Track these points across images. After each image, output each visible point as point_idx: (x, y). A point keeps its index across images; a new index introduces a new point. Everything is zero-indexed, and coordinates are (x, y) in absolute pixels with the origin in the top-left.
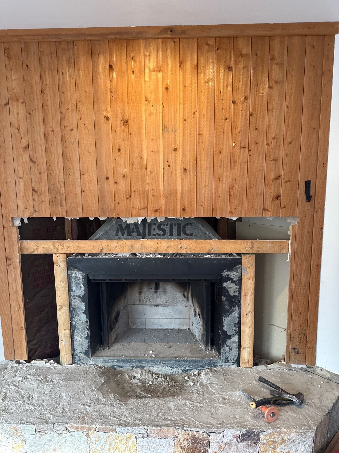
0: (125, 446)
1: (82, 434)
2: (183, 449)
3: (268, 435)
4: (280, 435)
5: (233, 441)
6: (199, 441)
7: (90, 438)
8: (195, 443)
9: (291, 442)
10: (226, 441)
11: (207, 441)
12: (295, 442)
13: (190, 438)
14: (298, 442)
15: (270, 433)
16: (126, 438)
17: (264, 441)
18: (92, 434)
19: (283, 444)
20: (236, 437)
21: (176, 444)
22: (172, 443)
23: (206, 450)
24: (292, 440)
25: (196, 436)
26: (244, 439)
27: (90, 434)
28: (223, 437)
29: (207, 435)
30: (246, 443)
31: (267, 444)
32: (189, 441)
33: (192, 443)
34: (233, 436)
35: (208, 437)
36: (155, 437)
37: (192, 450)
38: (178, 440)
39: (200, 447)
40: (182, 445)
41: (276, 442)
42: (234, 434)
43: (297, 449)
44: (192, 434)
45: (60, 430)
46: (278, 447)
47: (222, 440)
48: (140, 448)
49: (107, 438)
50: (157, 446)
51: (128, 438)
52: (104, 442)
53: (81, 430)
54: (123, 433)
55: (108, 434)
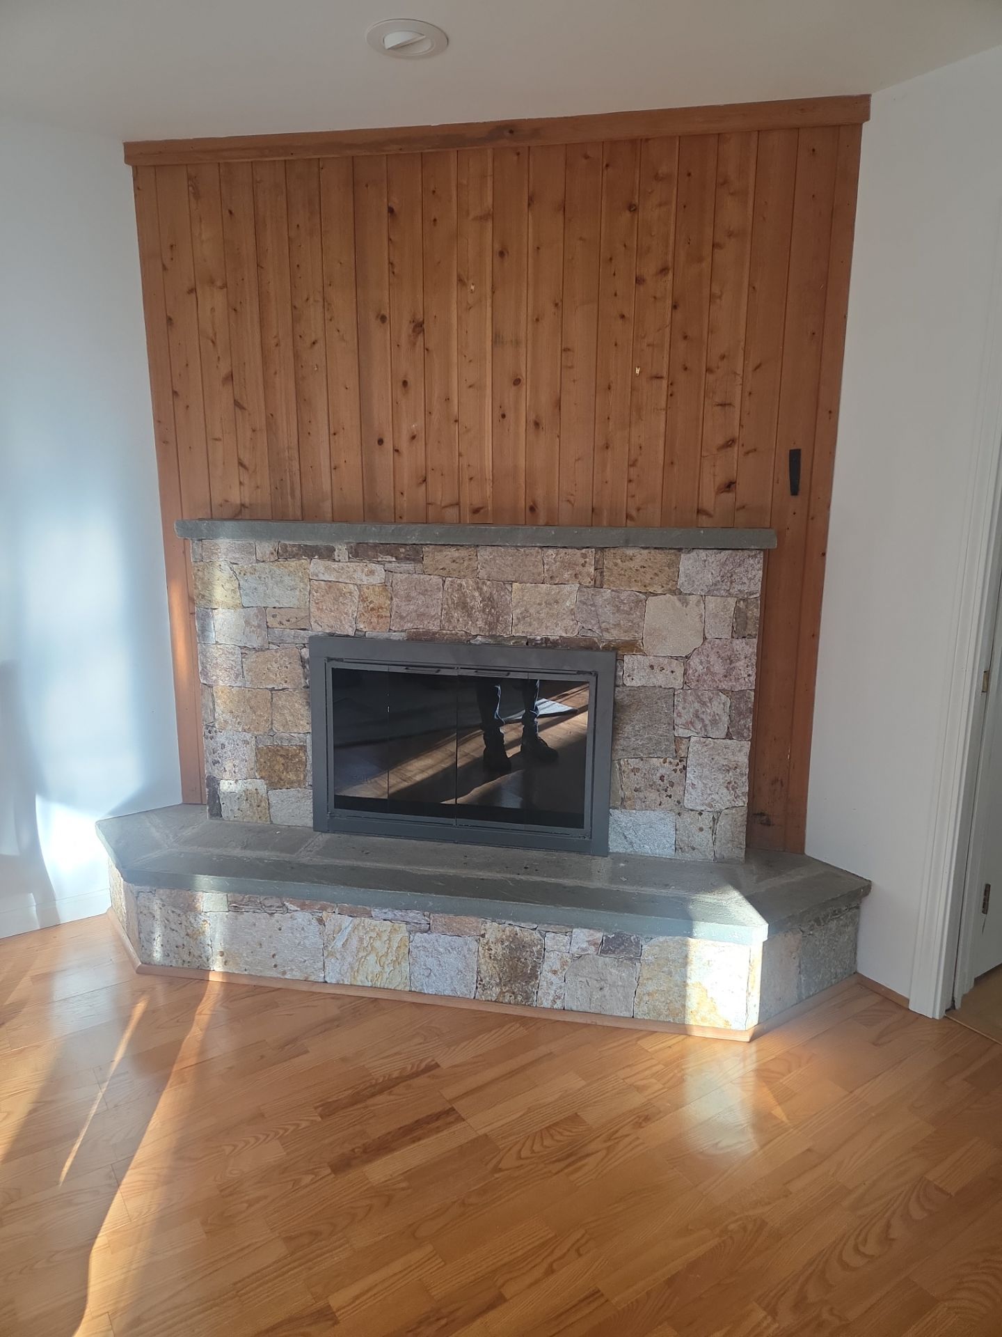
0: (387, 945)
1: (311, 917)
2: (493, 959)
3: (658, 946)
4: (681, 948)
5: (589, 952)
6: (524, 946)
7: (325, 925)
8: (516, 950)
9: (704, 965)
10: (574, 949)
11: (539, 947)
12: (711, 966)
13: (508, 940)
14: (716, 965)
15: (662, 943)
16: (389, 929)
17: (650, 958)
18: (329, 919)
19: (688, 968)
20: (594, 945)
21: (480, 949)
22: (474, 946)
23: (536, 965)
24: (705, 960)
25: (518, 936)
26: (610, 950)
27: (324, 919)
28: (569, 942)
29: (539, 935)
30: (615, 958)
31: (656, 965)
32: (506, 944)
33: (511, 949)
34: (588, 941)
35: (541, 940)
36: (443, 931)
37: (511, 963)
38: (485, 942)
39: (526, 959)
40: (493, 952)
42: (590, 939)
43: (716, 980)
44: (511, 932)
45: (271, 906)
47: (568, 947)
48: (414, 951)
49: (355, 928)
50: (446, 949)
51: (394, 931)
52: (350, 934)
53: (311, 908)
54: (385, 920)
55: (357, 921)
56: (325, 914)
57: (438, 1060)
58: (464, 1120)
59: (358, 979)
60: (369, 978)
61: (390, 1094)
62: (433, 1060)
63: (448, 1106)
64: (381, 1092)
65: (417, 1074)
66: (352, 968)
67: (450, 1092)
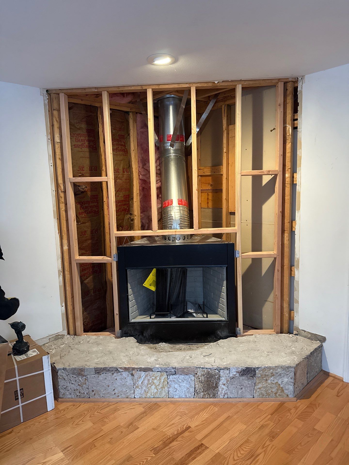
0: (159, 381)
1: (129, 373)
2: (201, 382)
3: (261, 370)
4: (270, 370)
5: (236, 376)
6: (212, 376)
7: (134, 376)
8: (209, 378)
9: (278, 375)
10: (231, 375)
11: (218, 376)
12: (281, 376)
13: (206, 374)
14: (283, 375)
15: (263, 369)
16: (160, 375)
17: (259, 375)
18: (135, 374)
19: (273, 377)
20: (238, 373)
21: (196, 379)
22: (193, 378)
23: (217, 383)
24: (279, 374)
25: (210, 373)
26: (244, 374)
28: (229, 373)
29: (218, 371)
30: (246, 377)
31: (261, 378)
32: (205, 376)
33: (207, 378)
35: (218, 373)
36: (181, 374)
37: (207, 383)
38: (197, 376)
39: (213, 381)
40: (200, 380)
41: (268, 375)
42: (237, 371)
43: (283, 380)
44: (207, 371)
45: (112, 371)
46: (269, 379)
47: (229, 375)
48: (170, 383)
49: (146, 376)
50: (182, 380)
51: (162, 375)
52: (144, 379)
53: (128, 370)
54: (158, 372)
55: (147, 373)
56: (134, 372)
57: (189, 425)
58: (209, 448)
59: (148, 395)
60: (152, 394)
61: (177, 441)
62: (187, 425)
63: (200, 443)
64: (173, 441)
65: (183, 432)
66: (145, 391)
67: (199, 437)
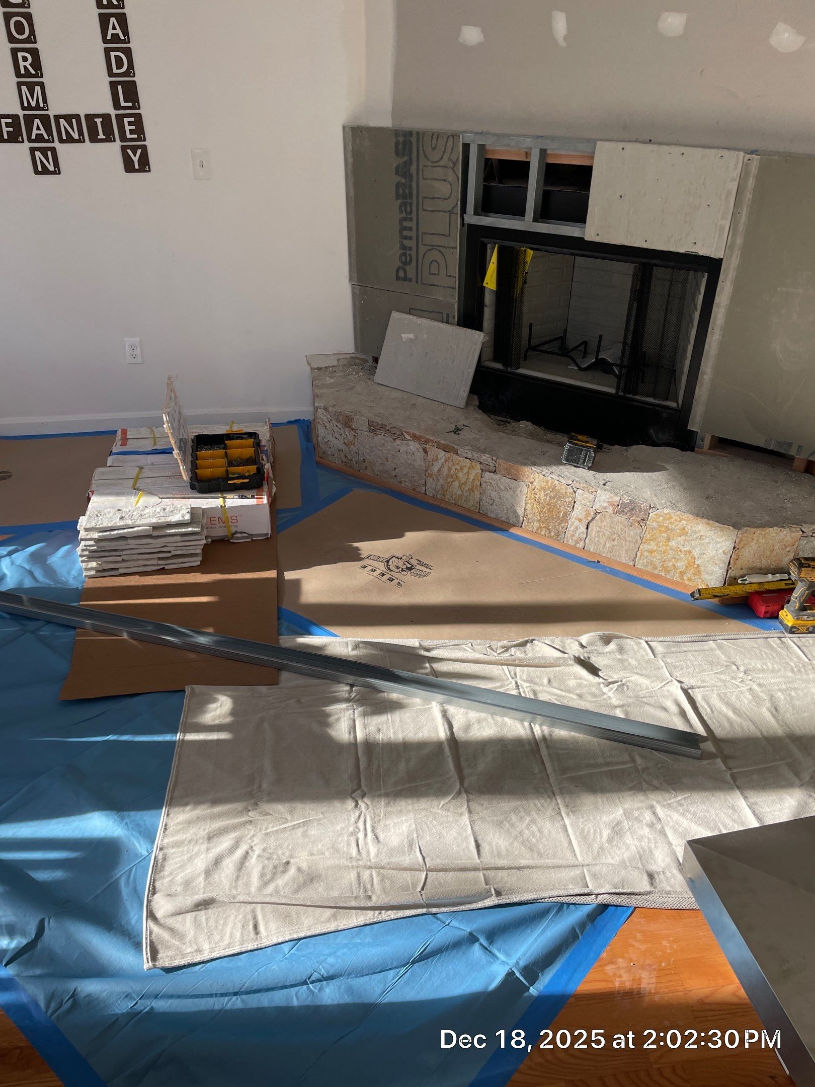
0: (466, 477)
1: (419, 446)
2: (537, 502)
4: (680, 521)
5: (608, 510)
6: (559, 496)
7: (427, 454)
8: (554, 498)
9: (697, 538)
10: (597, 507)
11: (571, 499)
12: (702, 540)
13: (549, 489)
14: (707, 540)
15: (666, 514)
16: (468, 465)
17: (654, 524)
18: (430, 450)
19: (683, 537)
20: (612, 506)
21: (529, 492)
23: (567, 513)
24: (698, 535)
25: (557, 488)
26: (623, 511)
27: (427, 449)
28: (593, 500)
29: (572, 490)
30: (627, 519)
31: (658, 531)
32: (547, 492)
33: (550, 497)
34: (609, 502)
35: (573, 494)
36: (505, 474)
37: (549, 507)
38: (533, 487)
39: (560, 506)
40: (537, 496)
41: (672, 530)
42: (610, 500)
43: (705, 552)
44: (552, 483)
46: (673, 540)
47: (592, 504)
48: (484, 485)
49: (447, 460)
50: (505, 488)
51: (471, 467)
52: (443, 464)
53: (419, 440)
54: (466, 458)
55: (448, 455)
56: (427, 446)
59: (447, 496)
60: (454, 497)
66: (443, 488)
